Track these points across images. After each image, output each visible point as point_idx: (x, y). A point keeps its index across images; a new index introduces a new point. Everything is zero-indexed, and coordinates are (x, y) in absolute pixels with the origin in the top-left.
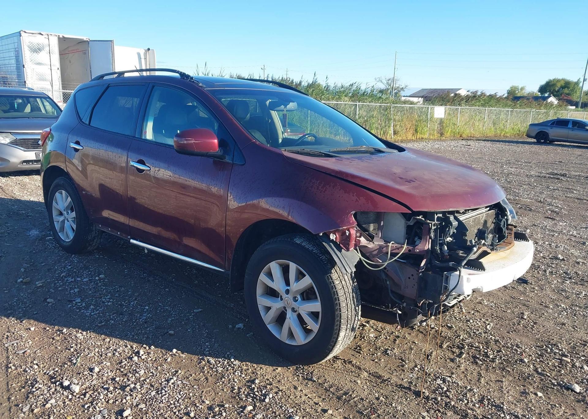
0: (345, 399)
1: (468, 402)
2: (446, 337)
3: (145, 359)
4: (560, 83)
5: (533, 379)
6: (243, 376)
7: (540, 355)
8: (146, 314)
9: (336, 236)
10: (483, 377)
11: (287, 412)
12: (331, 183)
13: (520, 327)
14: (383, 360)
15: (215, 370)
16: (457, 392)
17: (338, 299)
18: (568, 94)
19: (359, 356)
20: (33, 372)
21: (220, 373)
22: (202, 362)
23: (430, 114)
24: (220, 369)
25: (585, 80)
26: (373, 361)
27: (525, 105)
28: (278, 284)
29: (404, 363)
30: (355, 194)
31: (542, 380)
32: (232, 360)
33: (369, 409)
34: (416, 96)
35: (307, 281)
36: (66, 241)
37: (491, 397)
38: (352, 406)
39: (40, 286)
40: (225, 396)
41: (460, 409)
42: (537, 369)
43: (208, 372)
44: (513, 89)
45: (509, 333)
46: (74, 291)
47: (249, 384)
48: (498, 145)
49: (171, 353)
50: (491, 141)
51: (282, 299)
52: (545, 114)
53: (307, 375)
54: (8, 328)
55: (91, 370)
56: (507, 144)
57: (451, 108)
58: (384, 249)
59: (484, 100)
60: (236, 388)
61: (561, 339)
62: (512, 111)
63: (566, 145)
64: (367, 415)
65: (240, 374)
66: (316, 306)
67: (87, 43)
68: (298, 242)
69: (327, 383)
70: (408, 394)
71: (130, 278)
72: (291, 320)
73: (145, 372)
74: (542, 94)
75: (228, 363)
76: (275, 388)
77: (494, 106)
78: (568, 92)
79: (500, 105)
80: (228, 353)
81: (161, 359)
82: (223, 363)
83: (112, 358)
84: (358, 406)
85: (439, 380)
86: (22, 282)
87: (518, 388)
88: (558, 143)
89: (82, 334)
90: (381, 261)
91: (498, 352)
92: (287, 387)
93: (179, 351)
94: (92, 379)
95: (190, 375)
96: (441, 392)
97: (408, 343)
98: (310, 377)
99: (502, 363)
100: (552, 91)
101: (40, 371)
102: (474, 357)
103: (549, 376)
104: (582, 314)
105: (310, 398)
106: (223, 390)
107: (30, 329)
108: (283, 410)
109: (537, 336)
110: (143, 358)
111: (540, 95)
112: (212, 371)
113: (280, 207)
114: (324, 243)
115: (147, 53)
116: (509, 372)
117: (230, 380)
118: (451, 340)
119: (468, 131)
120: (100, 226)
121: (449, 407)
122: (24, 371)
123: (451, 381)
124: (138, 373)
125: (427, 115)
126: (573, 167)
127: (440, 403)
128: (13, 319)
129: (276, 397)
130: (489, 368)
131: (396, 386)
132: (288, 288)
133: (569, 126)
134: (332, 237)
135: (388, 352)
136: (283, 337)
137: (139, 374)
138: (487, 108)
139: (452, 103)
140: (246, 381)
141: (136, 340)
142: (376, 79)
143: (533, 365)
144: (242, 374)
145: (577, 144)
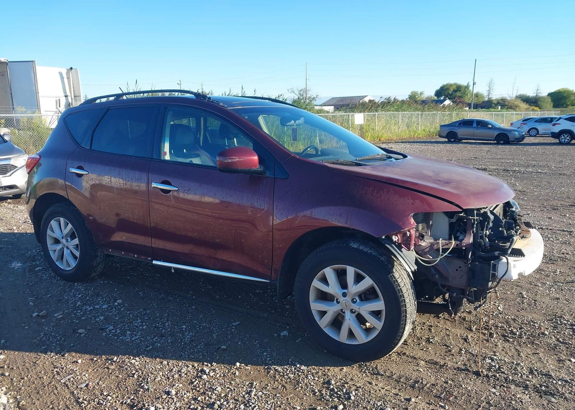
0: (418, 387)
1: (522, 375)
2: (471, 322)
3: (214, 376)
4: (453, 87)
5: (560, 348)
6: (317, 379)
7: (555, 327)
8: (187, 333)
9: (398, 237)
10: (521, 352)
11: (376, 405)
12: (384, 189)
13: (526, 305)
14: (430, 348)
15: (287, 377)
16: (508, 368)
17: (403, 296)
18: (460, 97)
19: (408, 347)
20: (109, 404)
21: (293, 379)
22: (270, 372)
23: (351, 121)
24: (292, 376)
25: (474, 84)
26: (422, 350)
27: (432, 108)
28: (333, 288)
29: (450, 348)
30: (410, 197)
31: (567, 348)
32: (298, 366)
33: (445, 393)
34: (327, 104)
35: (368, 282)
36: (67, 269)
37: (537, 368)
38: (428, 392)
39: (60, 318)
40: (310, 400)
41: (519, 382)
42: (558, 339)
43: (282, 380)
44: (413, 94)
45: (519, 311)
46: (100, 319)
47: (326, 386)
48: (416, 146)
49: (235, 367)
50: (409, 142)
51: (338, 302)
52: (449, 116)
53: (372, 370)
54: (53, 364)
55: (168, 393)
56: (423, 144)
57: (369, 114)
58: (435, 246)
59: (398, 105)
60: (317, 391)
61: (563, 312)
62: (421, 114)
63: (472, 142)
64: (445, 398)
65: (312, 378)
66: (380, 305)
67: (5, 64)
68: (355, 246)
69: (395, 375)
70: (469, 375)
71: (149, 299)
72: (349, 321)
73: (222, 389)
74: (438, 98)
75: (295, 369)
76: (353, 386)
77: (406, 111)
78: (460, 95)
79: (411, 109)
80: (290, 360)
81: (229, 374)
82: (291, 370)
83: (181, 379)
84: (433, 391)
85: (488, 359)
86: (38, 316)
87: (552, 357)
88: (465, 141)
89: (135, 360)
90: (431, 258)
91: (521, 328)
92: (362, 383)
93: (243, 364)
94: (175, 402)
95: (266, 385)
96: (495, 370)
97: (443, 331)
98: (376, 372)
99: (529, 338)
100: (446, 94)
101: (116, 402)
102: (504, 336)
103: (571, 344)
104: (567, 288)
105: (388, 391)
106: (305, 394)
107: (77, 362)
108: (371, 404)
109: (543, 312)
110: (211, 376)
111: (437, 99)
112: (285, 379)
113: (336, 215)
114: (386, 245)
115: (70, 72)
116: (538, 345)
117: (306, 384)
118: (476, 323)
119: (386, 135)
120: (110, 250)
121: (509, 381)
122: (98, 404)
123: (498, 359)
124: (216, 390)
125: (348, 122)
126: (488, 162)
127: (500, 379)
128: (52, 354)
129: (359, 394)
130: (520, 343)
131: (455, 369)
132: (346, 291)
133: (474, 126)
134: (395, 238)
135: (431, 341)
136: (343, 337)
137: (218, 391)
138: (400, 113)
139: (369, 109)
140: (322, 383)
141: (193, 360)
142: (288, 90)
143: (554, 337)
144: (315, 377)
145: (481, 141)
